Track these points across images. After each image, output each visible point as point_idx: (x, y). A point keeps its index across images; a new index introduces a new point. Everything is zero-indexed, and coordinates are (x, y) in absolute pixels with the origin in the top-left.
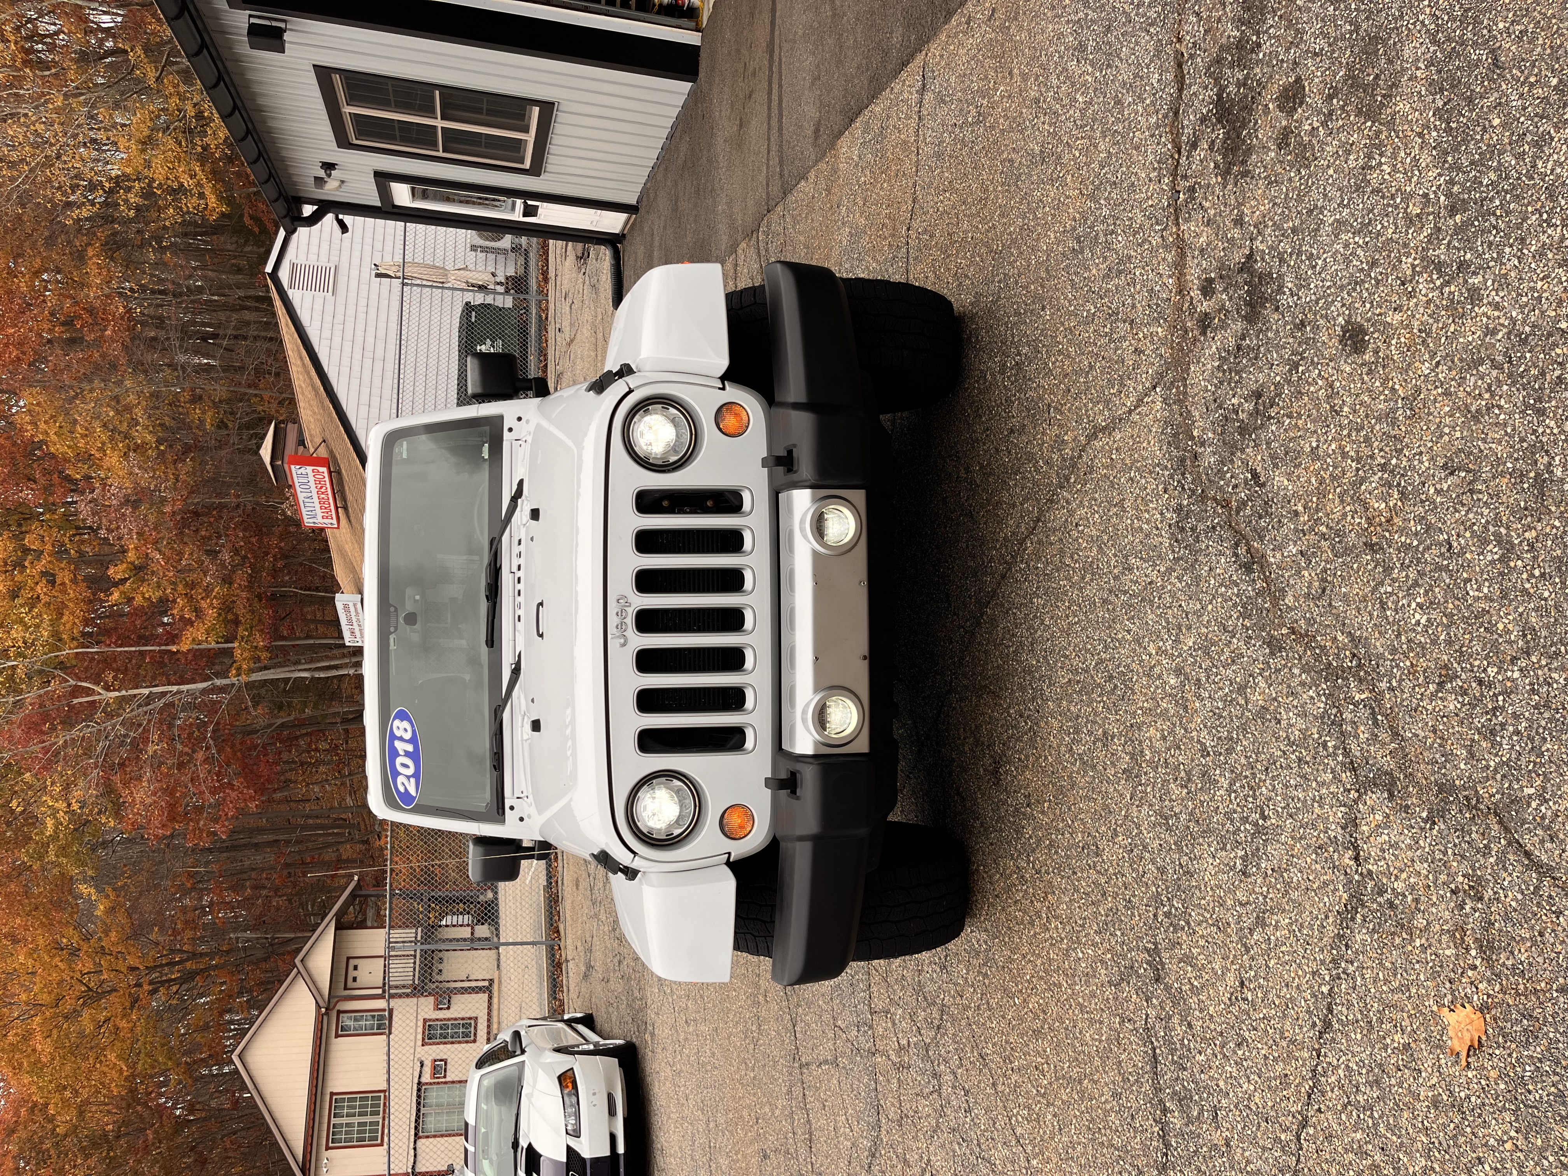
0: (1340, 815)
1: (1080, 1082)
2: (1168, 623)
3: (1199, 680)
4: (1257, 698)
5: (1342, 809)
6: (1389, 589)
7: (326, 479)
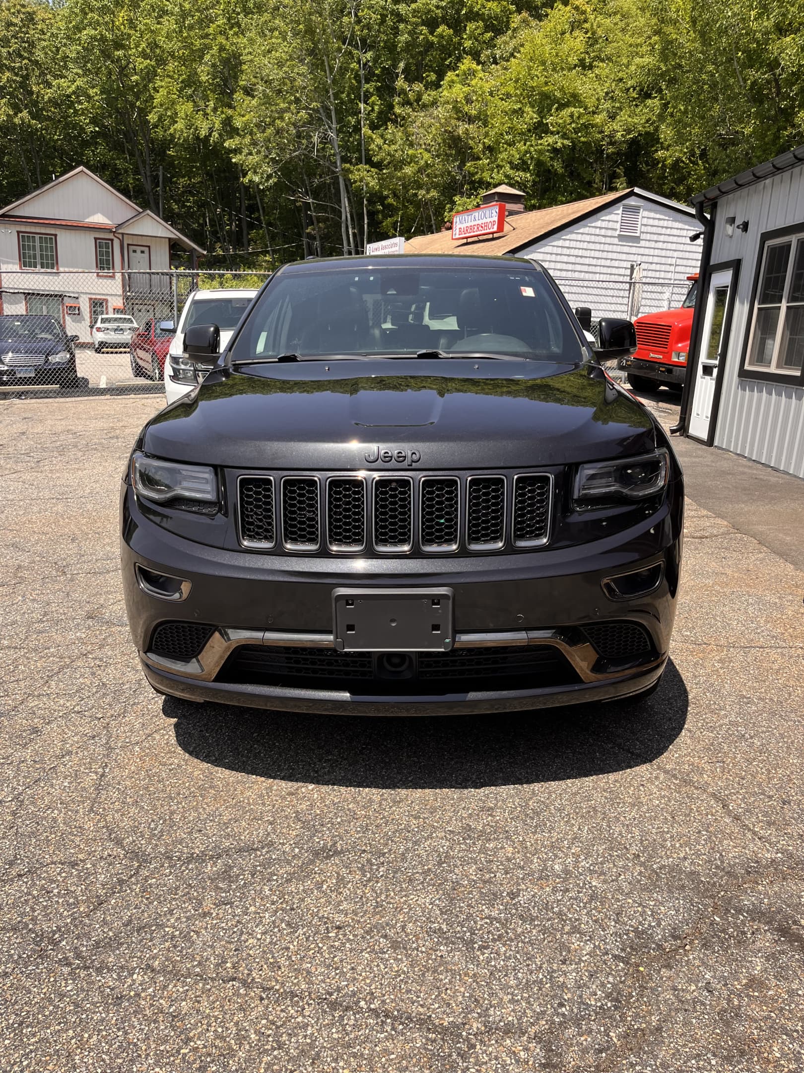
0: (510, 1019)
1: (211, 787)
2: (602, 863)
3: (567, 890)
4: (575, 943)
5: (516, 1021)
6: (713, 1062)
7: (488, 231)
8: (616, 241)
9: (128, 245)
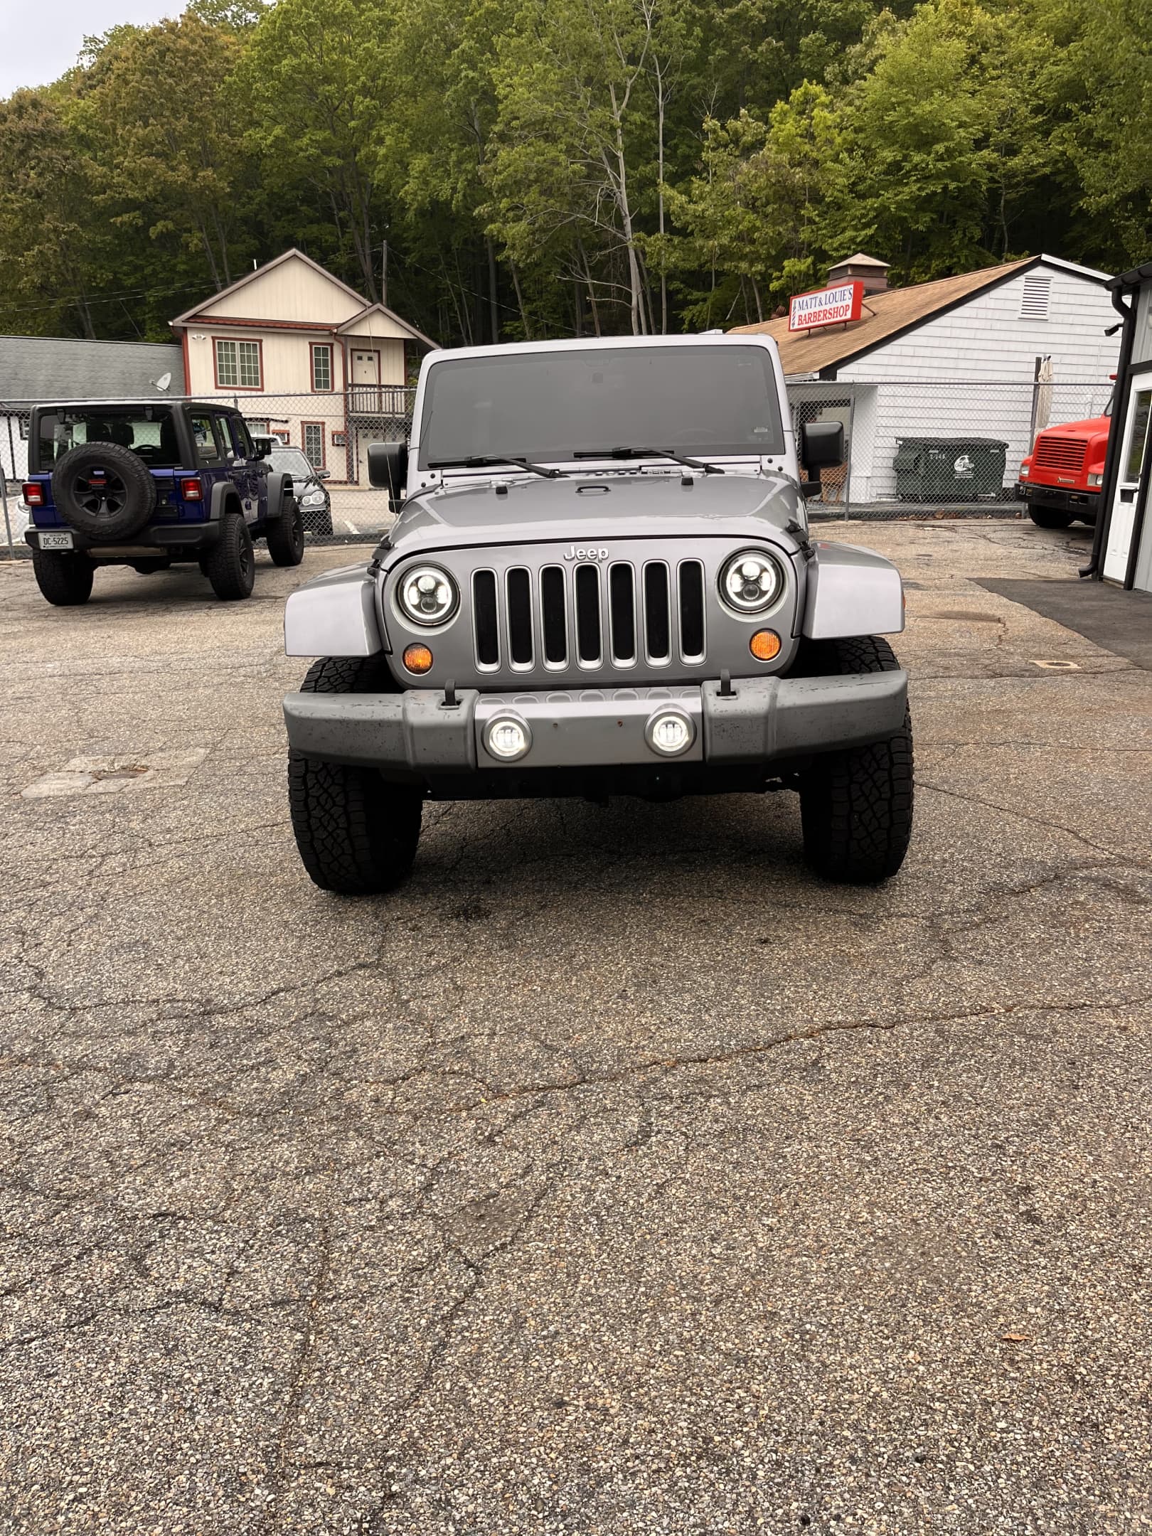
7: (839, 319)
8: (1015, 326)
9: (352, 350)
